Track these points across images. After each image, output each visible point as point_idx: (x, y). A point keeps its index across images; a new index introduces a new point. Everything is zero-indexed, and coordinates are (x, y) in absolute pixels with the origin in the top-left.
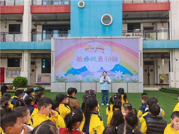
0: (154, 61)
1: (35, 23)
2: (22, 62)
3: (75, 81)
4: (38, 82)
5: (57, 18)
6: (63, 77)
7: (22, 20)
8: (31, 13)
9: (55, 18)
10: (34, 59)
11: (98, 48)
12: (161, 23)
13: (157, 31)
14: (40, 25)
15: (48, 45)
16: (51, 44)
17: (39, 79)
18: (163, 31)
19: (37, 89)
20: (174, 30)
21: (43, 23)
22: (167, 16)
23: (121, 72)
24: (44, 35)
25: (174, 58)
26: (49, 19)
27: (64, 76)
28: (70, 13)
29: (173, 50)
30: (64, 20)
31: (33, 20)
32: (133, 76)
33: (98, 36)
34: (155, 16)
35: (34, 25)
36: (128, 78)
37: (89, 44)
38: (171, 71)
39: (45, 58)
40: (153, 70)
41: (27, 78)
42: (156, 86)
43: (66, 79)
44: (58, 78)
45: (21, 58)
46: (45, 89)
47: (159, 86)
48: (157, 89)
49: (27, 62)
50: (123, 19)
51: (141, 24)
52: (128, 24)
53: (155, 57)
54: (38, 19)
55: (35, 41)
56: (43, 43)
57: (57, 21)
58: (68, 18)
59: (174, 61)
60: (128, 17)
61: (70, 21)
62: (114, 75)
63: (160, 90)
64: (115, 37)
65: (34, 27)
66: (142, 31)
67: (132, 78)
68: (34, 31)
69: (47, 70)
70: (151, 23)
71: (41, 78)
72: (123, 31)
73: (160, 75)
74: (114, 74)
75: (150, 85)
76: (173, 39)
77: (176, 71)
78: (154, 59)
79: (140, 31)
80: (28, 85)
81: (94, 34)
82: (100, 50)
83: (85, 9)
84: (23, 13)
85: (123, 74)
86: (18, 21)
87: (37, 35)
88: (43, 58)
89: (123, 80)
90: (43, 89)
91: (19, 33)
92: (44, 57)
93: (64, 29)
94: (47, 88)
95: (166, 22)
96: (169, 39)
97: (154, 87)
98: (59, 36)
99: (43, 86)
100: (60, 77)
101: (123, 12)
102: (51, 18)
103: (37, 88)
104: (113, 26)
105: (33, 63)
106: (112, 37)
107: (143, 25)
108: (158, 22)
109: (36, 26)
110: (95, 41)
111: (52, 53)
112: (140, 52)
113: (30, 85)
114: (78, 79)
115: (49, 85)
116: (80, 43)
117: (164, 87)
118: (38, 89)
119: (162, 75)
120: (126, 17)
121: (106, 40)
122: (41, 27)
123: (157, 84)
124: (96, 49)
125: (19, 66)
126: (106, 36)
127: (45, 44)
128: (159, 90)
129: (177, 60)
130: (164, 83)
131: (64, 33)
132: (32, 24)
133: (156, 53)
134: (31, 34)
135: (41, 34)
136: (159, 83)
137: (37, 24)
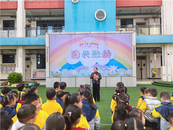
0: (147, 55)
1: (29, 19)
2: (17, 58)
3: (69, 76)
4: (33, 78)
5: (51, 14)
6: (57, 73)
7: (16, 16)
8: (25, 9)
9: (49, 14)
10: (29, 55)
11: (92, 44)
12: (153, 19)
13: (149, 27)
14: (34, 20)
15: (42, 40)
16: (45, 40)
17: (35, 75)
18: (155, 26)
19: (32, 85)
20: (166, 25)
21: (37, 19)
22: (159, 12)
23: (115, 66)
24: (39, 31)
25: (166, 52)
26: (43, 15)
27: (59, 72)
28: (64, 8)
29: (165, 44)
30: (58, 16)
31: (27, 16)
32: (127, 70)
33: (92, 31)
34: (147, 12)
35: (28, 20)
36: (122, 72)
37: (84, 39)
38: (163, 65)
39: (40, 54)
40: (146, 65)
41: (22, 74)
42: (148, 80)
43: (61, 74)
44: (53, 74)
45: (16, 54)
46: (40, 84)
47: (151, 80)
48: (149, 82)
49: (22, 57)
50: (117, 15)
51: (134, 19)
52: (121, 19)
53: (147, 52)
54: (32, 15)
55: (29, 37)
56: (37, 39)
57: (51, 17)
58: (63, 14)
59: (166, 55)
60: (121, 13)
61: (64, 16)
62: (109, 70)
63: (153, 84)
64: (109, 32)
65: (28, 23)
66: (135, 27)
67: (126, 72)
68: (28, 27)
69: (42, 66)
70: (144, 19)
71: (37, 74)
72: (116, 26)
73: (152, 69)
74: (109, 68)
75: (143, 79)
76: (165, 34)
77: (168, 65)
78: (147, 54)
79: (133, 27)
80: (23, 81)
81: (88, 29)
82: (94, 45)
83: (79, 5)
84: (17, 9)
85: (118, 68)
86: (12, 17)
87: (32, 30)
88: (37, 54)
89: (118, 74)
90: (38, 85)
91: (14, 29)
92: (39, 52)
93: (59, 25)
94: (42, 83)
95: (158, 17)
96: (161, 34)
97: (147, 81)
98: (54, 32)
99: (38, 82)
100: (55, 72)
101: (116, 7)
102: (45, 14)
103: (32, 83)
104: (107, 21)
105: (27, 59)
106: (106, 32)
107: (136, 20)
108: (150, 18)
109: (31, 22)
110: (89, 36)
111: (46, 48)
112: (133, 47)
113: (25, 81)
114: (73, 74)
115: (44, 81)
116: (75, 39)
117: (156, 81)
118: (34, 84)
119: (154, 69)
120: (119, 13)
121: (100, 35)
122: (35, 22)
123: (149, 78)
124: (91, 44)
125: (14, 62)
126: (100, 31)
127: (40, 39)
128: (151, 84)
129: (168, 54)
130: (156, 77)
131: (58, 28)
132: (26, 20)
133: (148, 48)
134: (25, 29)
135: (36, 30)
136: (151, 77)
137: (31, 20)
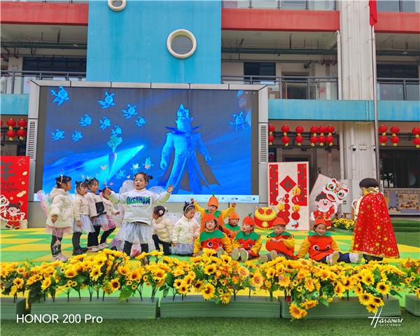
5: (61, 41)
9: (55, 41)
12: (324, 65)
13: (309, 81)
20: (349, 78)
25: (348, 145)
26: (40, 41)
28: (87, 25)
29: (346, 124)
30: (82, 47)
33: (157, 82)
34: (308, 47)
38: (342, 177)
51: (277, 65)
52: (245, 63)
54: (10, 41)
64: (200, 86)
65: (2, 64)
77: (354, 177)
81: (149, 78)
95: (336, 62)
96: (338, 99)
102: (46, 40)
104: (198, 59)
106: (192, 87)
107: (282, 67)
108: (316, 62)
112: (261, 125)
137: (9, 53)
